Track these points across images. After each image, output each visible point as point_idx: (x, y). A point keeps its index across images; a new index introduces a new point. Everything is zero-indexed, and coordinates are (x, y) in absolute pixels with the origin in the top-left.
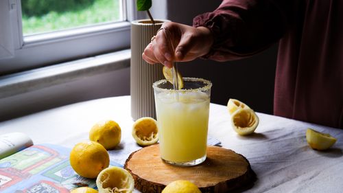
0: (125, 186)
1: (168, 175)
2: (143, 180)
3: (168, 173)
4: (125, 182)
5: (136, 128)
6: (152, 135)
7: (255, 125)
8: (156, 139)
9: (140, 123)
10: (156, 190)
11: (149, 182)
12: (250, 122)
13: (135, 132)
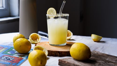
1: (57, 49)
4: (44, 51)
5: (31, 37)
6: (38, 40)
7: (71, 36)
8: (39, 41)
9: (32, 35)
10: (56, 54)
11: (52, 51)
12: (69, 35)
13: (31, 39)
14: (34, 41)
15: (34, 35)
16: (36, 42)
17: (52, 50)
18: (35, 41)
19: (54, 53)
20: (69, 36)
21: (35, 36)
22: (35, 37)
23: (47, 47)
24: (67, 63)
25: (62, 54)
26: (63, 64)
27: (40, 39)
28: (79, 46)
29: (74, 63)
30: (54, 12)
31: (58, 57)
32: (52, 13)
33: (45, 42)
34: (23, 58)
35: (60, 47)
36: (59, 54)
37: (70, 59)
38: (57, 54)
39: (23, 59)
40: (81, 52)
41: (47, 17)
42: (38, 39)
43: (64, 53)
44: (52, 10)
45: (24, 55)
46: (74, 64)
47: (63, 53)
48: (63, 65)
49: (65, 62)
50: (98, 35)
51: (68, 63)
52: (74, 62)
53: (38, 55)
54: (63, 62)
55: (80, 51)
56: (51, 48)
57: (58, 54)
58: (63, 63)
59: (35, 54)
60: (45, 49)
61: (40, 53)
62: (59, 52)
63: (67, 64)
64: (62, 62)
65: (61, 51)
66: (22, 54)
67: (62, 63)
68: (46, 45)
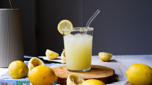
15: (34, 59)
50: (109, 53)
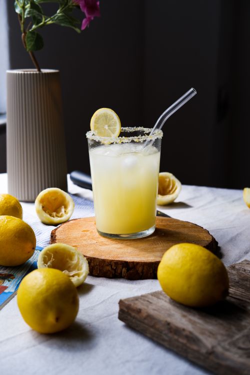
0: (74, 269)
1: (122, 250)
2: (94, 259)
3: (121, 248)
4: (75, 262)
5: (42, 201)
6: (63, 210)
7: (177, 191)
8: (68, 215)
9: (45, 195)
10: (115, 270)
11: (104, 261)
12: (170, 189)
13: (41, 208)
14: (51, 215)
15: (49, 193)
16: (56, 220)
17: (103, 258)
18: (54, 214)
19: (109, 268)
20: (170, 191)
21: (53, 198)
22: (55, 199)
23: (89, 242)
24: (145, 319)
25: (138, 271)
26: (134, 318)
27: (70, 208)
28: (188, 258)
29: (169, 320)
30: (115, 124)
31: (122, 280)
32: (106, 127)
33: (85, 220)
34: (6, 288)
35: (133, 243)
36: (128, 270)
37: (158, 298)
38: (119, 271)
39: (6, 291)
40: (194, 279)
41: (90, 142)
42: (66, 207)
43: (143, 269)
44: (106, 116)
45: (12, 273)
46: (169, 324)
47: (140, 269)
48: (134, 320)
49: (139, 311)
51: (149, 316)
52: (170, 315)
53: (47, 290)
54: (133, 310)
55: (189, 276)
56: (103, 248)
57: (124, 270)
58: (133, 314)
59: (38, 287)
60: (79, 254)
61: (55, 282)
62: (125, 264)
63: (146, 321)
64: (130, 312)
65: (133, 262)
66: (6, 268)
67: (130, 315)
68: (88, 233)
